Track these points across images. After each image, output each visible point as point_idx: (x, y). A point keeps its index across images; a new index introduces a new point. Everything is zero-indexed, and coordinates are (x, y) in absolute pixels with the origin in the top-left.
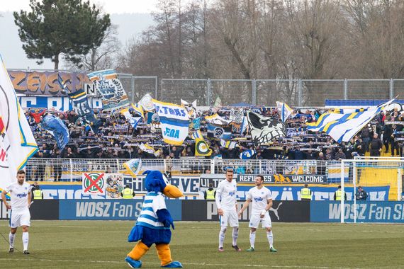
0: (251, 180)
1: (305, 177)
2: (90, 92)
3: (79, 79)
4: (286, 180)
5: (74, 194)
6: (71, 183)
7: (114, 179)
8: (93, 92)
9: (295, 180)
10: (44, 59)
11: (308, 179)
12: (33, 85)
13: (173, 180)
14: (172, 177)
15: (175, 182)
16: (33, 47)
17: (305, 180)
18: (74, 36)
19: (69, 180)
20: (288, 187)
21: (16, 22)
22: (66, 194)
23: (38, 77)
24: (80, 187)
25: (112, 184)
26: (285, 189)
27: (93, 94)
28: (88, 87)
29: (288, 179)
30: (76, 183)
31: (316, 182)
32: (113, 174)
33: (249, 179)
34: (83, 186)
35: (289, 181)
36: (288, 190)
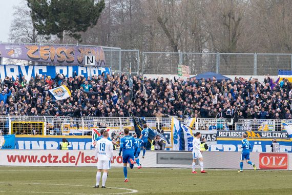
0: (228, 135)
1: (272, 133)
2: (89, 62)
3: (80, 51)
4: (256, 136)
5: (85, 146)
6: (83, 137)
7: (117, 134)
8: (92, 62)
9: (264, 135)
10: (51, 35)
11: (275, 135)
12: (45, 55)
13: (164, 135)
14: (164, 133)
15: (166, 136)
16: (43, 25)
17: (272, 135)
18: (77, 17)
19: (81, 134)
20: (258, 142)
21: (28, 5)
22: (79, 146)
23: (49, 49)
24: (90, 140)
25: (115, 137)
26: (256, 143)
27: (92, 64)
28: (88, 58)
29: (258, 135)
30: (87, 137)
31: (281, 138)
32: (116, 130)
33: (227, 134)
34: (93, 139)
35: (259, 137)
36: (258, 144)
